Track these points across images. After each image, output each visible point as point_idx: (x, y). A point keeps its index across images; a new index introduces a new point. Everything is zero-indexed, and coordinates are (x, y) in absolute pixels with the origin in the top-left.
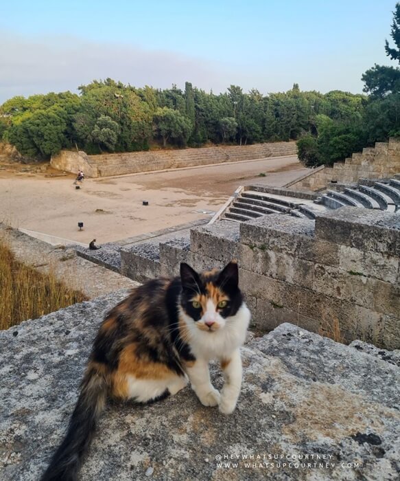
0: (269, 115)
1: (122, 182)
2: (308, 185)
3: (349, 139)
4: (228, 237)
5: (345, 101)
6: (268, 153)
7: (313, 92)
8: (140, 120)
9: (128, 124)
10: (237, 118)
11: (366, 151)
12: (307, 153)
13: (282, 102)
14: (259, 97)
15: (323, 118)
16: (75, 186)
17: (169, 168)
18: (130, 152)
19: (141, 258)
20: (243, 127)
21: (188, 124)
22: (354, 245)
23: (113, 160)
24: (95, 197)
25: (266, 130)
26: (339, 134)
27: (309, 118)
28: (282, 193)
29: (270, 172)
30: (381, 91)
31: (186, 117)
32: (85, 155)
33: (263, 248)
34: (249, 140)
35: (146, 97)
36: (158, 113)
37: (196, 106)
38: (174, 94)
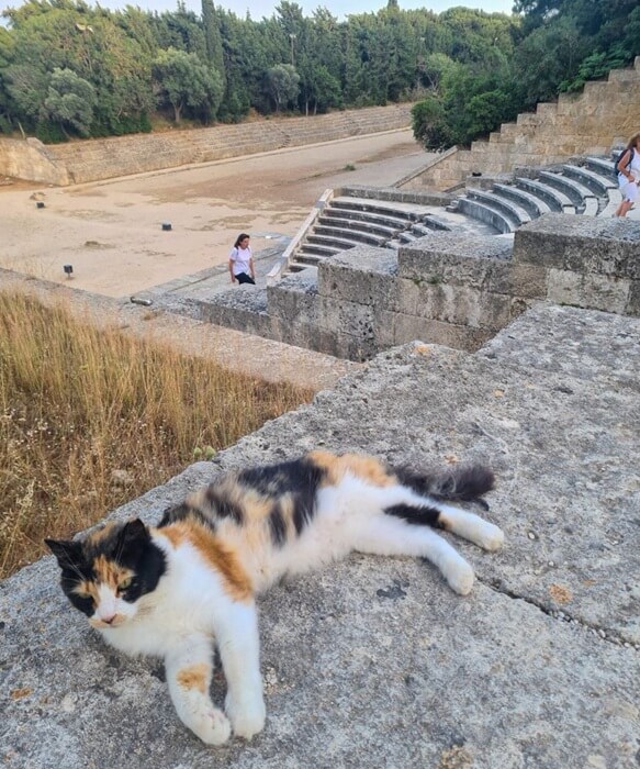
0: (351, 59)
1: (116, 194)
2: (430, 182)
3: (496, 99)
4: (377, 269)
5: (475, 27)
6: (353, 128)
7: (422, 11)
8: (129, 75)
9: (107, 82)
10: (297, 65)
11: (523, 119)
12: (429, 126)
13: (371, 33)
14: (332, 22)
15: (440, 60)
16: (35, 202)
17: (191, 162)
18: (118, 136)
19: (236, 311)
20: (309, 82)
21: (214, 79)
22: (569, 266)
23: (90, 153)
24: (76, 221)
25: (347, 86)
26: (480, 91)
27: (417, 62)
28: (395, 198)
29: (362, 162)
30: (540, 9)
31: (209, 66)
32: (40, 144)
33: (434, 282)
34: (320, 106)
35: (133, 29)
36: (159, 60)
37: (224, 45)
38: (183, 22)
